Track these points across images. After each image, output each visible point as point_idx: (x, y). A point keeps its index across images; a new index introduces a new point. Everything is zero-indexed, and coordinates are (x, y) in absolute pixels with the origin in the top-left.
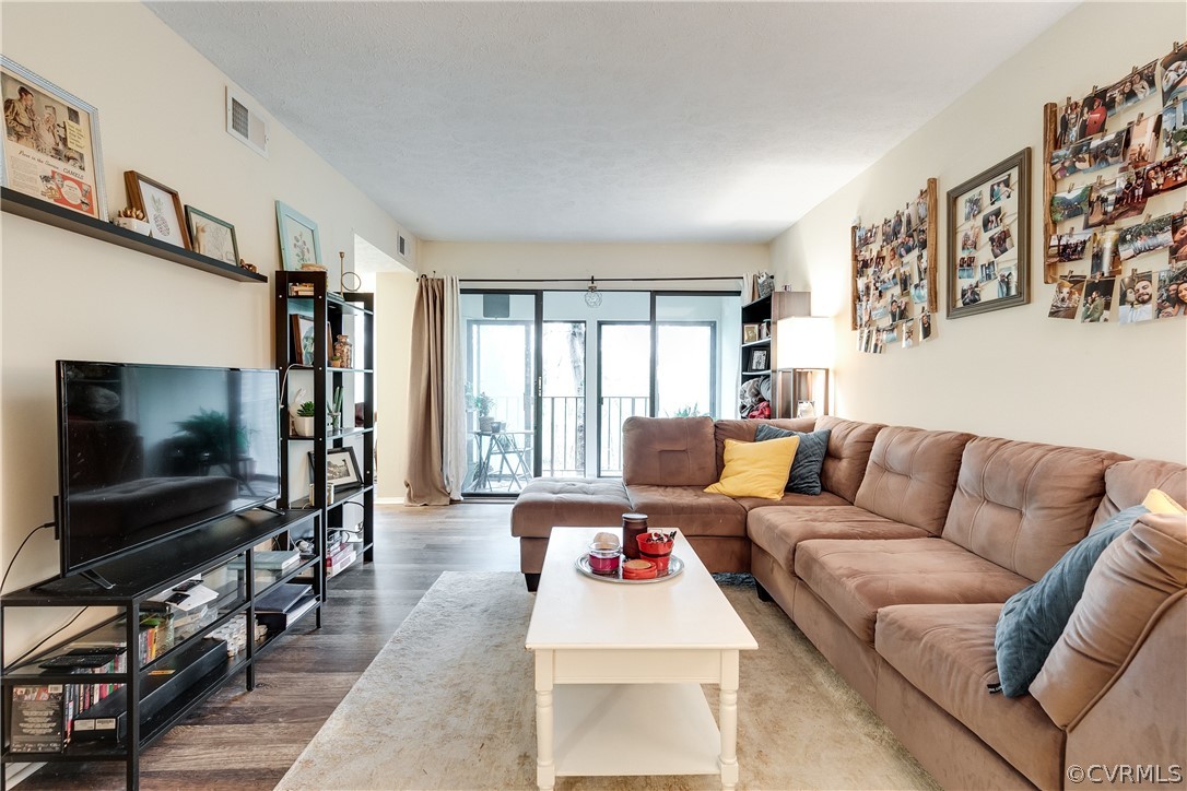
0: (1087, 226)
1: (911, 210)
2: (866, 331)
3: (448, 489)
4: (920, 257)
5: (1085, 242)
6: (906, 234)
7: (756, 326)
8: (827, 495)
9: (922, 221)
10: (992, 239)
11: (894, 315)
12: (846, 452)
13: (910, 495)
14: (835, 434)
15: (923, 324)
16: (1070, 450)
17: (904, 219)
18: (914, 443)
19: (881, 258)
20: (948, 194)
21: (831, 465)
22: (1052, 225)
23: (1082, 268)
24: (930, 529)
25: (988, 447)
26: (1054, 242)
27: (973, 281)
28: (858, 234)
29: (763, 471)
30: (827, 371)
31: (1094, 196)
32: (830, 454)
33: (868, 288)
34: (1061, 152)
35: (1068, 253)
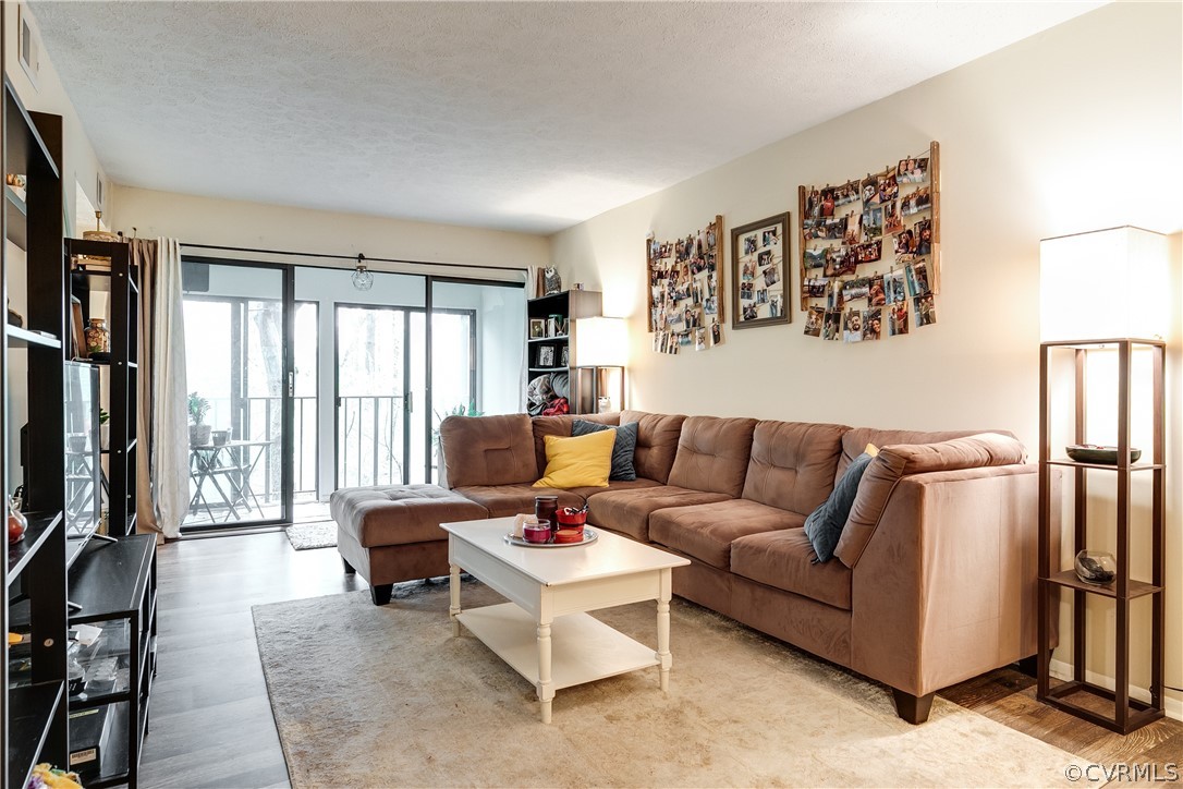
0: (825, 276)
1: (702, 237)
2: (662, 333)
3: (158, 523)
4: (710, 277)
5: (824, 286)
6: (699, 255)
7: (543, 321)
8: (640, 480)
9: (711, 247)
10: (764, 272)
11: (688, 322)
12: (656, 441)
13: (717, 469)
14: (643, 424)
15: (714, 332)
16: (821, 425)
17: (695, 243)
18: (716, 428)
19: (675, 272)
20: (733, 231)
21: (643, 453)
22: (804, 271)
23: (823, 303)
24: (733, 493)
25: (771, 427)
26: (806, 283)
27: (752, 302)
28: (653, 247)
29: (589, 462)
30: (623, 368)
31: (829, 257)
32: (641, 443)
33: (663, 296)
34: (810, 222)
35: (815, 292)
